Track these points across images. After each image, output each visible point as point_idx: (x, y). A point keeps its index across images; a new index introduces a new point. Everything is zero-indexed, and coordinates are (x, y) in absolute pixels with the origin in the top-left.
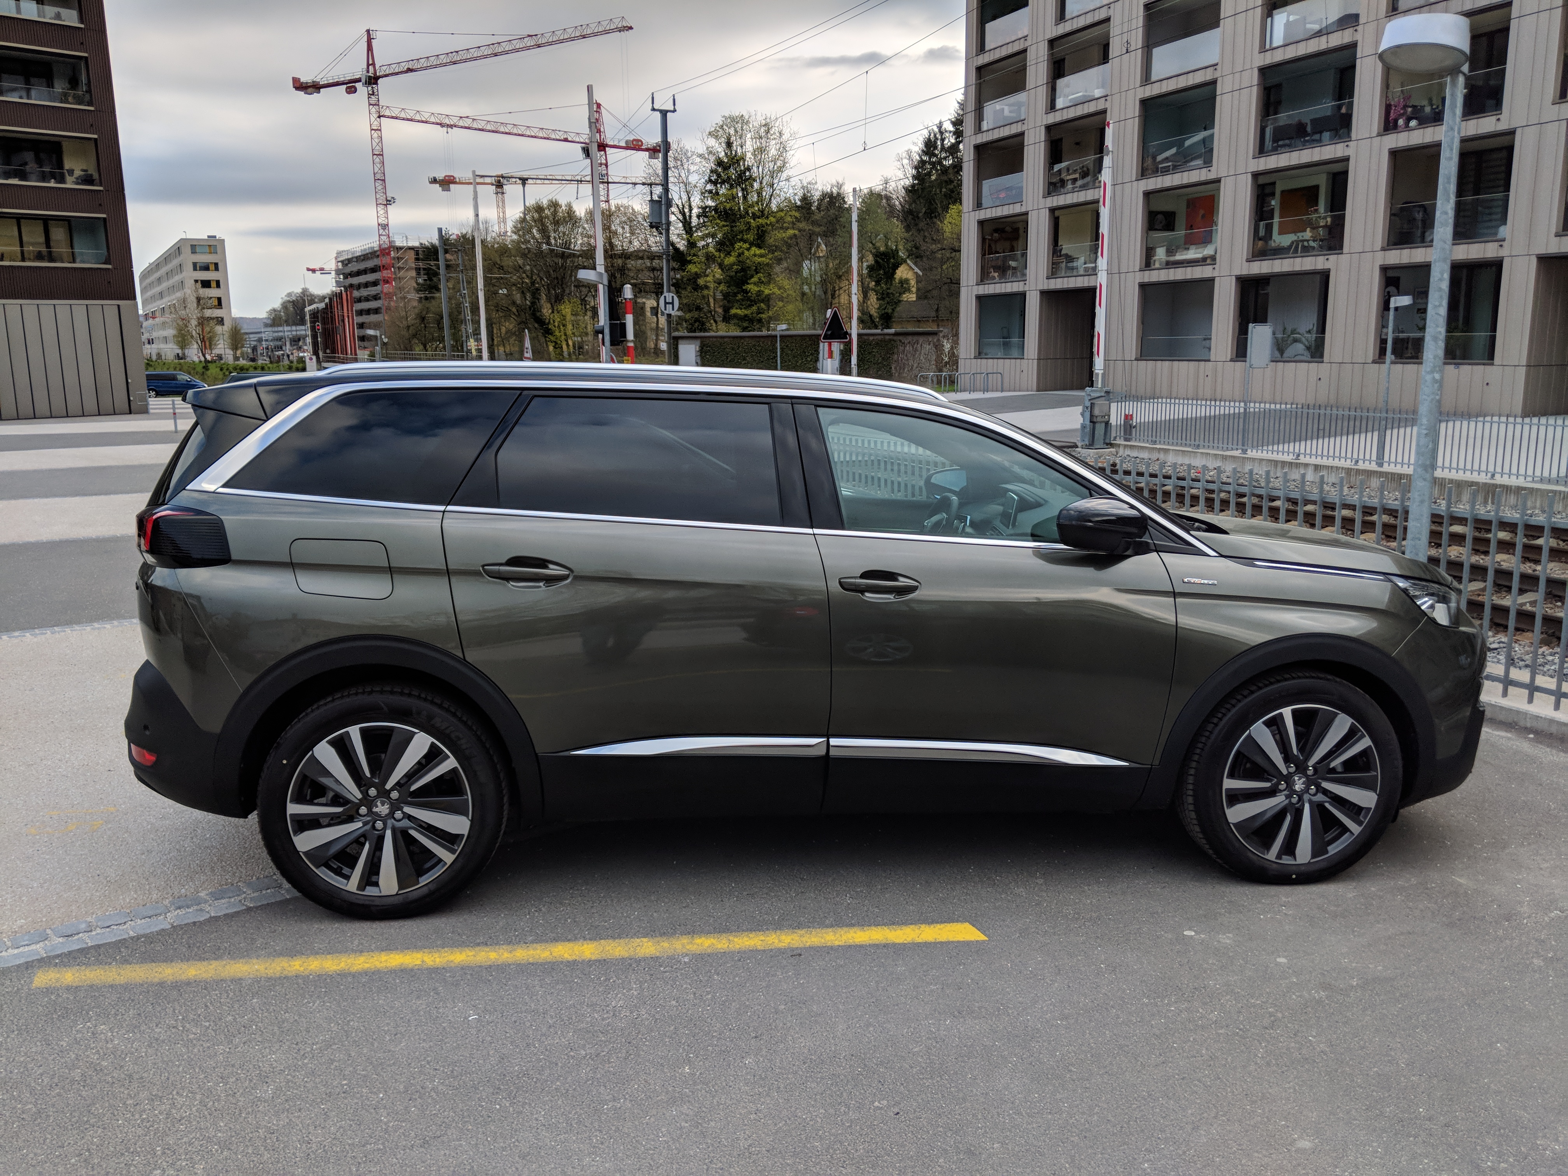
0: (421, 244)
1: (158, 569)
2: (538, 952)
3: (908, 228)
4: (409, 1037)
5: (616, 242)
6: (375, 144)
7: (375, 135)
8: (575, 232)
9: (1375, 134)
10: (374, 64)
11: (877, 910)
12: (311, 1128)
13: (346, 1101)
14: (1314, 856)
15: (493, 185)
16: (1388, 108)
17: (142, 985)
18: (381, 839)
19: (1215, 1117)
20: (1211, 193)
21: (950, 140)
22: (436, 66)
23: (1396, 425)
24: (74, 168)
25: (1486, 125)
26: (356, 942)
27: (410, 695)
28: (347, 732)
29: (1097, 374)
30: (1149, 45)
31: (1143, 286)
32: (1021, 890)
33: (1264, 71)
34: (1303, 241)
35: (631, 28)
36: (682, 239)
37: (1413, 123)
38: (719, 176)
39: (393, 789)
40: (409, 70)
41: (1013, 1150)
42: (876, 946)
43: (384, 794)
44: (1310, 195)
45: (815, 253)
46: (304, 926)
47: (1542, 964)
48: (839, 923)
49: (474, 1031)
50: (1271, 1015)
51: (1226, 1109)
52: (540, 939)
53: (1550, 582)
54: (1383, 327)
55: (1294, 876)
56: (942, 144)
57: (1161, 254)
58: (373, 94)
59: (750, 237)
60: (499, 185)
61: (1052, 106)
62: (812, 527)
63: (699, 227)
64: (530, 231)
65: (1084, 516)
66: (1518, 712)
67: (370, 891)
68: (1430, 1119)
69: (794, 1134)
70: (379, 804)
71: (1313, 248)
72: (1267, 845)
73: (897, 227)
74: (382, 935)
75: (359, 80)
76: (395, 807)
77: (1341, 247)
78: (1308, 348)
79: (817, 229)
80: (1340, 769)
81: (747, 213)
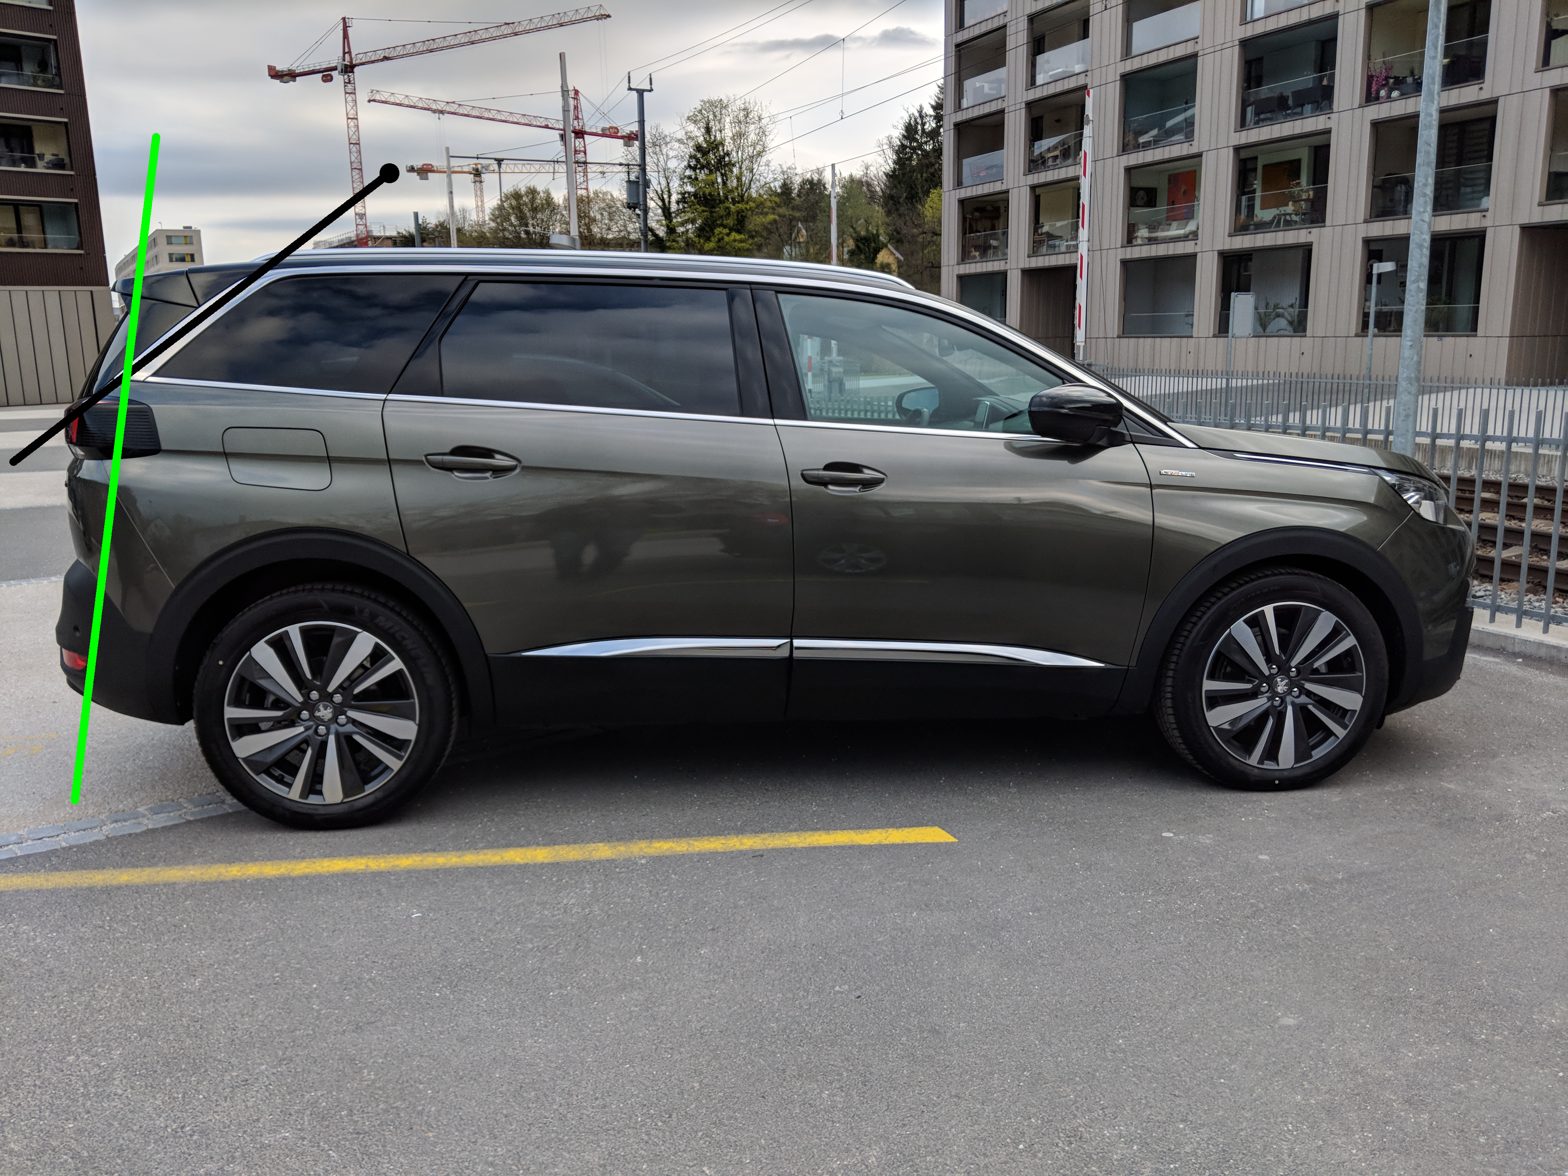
0: (399, 233)
1: (86, 462)
2: (488, 856)
3: (889, 213)
4: (348, 933)
5: (595, 230)
6: (351, 133)
7: (352, 123)
8: (554, 218)
9: (1356, 105)
10: (350, 52)
11: (843, 816)
12: (238, 1017)
13: (277, 991)
14: (1297, 761)
15: (470, 173)
16: (1370, 79)
17: (71, 890)
18: (324, 745)
19: (1193, 998)
20: (1194, 168)
21: (931, 125)
22: (412, 54)
23: (1379, 397)
24: (44, 151)
25: (1467, 94)
26: (298, 850)
27: (352, 593)
28: (287, 632)
29: (1079, 347)
30: (1129, 21)
31: (1125, 263)
32: (995, 799)
33: (1245, 44)
34: (1285, 215)
35: (609, 16)
36: (662, 225)
37: (1395, 94)
38: (698, 160)
39: (336, 691)
40: (386, 58)
41: (980, 1028)
42: (842, 848)
43: (327, 697)
44: (1292, 169)
45: (796, 238)
46: (245, 837)
47: (1535, 858)
48: (804, 827)
49: (416, 928)
50: (1252, 905)
51: (1205, 990)
52: (492, 845)
53: (1535, 535)
54: (1366, 300)
55: (1277, 782)
56: (923, 130)
57: (1143, 232)
58: (349, 83)
59: (730, 222)
60: (477, 173)
61: (1032, 82)
62: (773, 418)
63: (679, 212)
64: (507, 219)
65: (1057, 403)
66: (1506, 637)
67: (313, 799)
68: (1421, 997)
69: (749, 1017)
70: (321, 708)
71: (1296, 222)
72: (1248, 750)
73: (878, 212)
74: (326, 843)
75: (335, 69)
76: (339, 710)
77: (1324, 221)
78: (1291, 323)
79: (797, 214)
80: (1323, 670)
81: (727, 198)
